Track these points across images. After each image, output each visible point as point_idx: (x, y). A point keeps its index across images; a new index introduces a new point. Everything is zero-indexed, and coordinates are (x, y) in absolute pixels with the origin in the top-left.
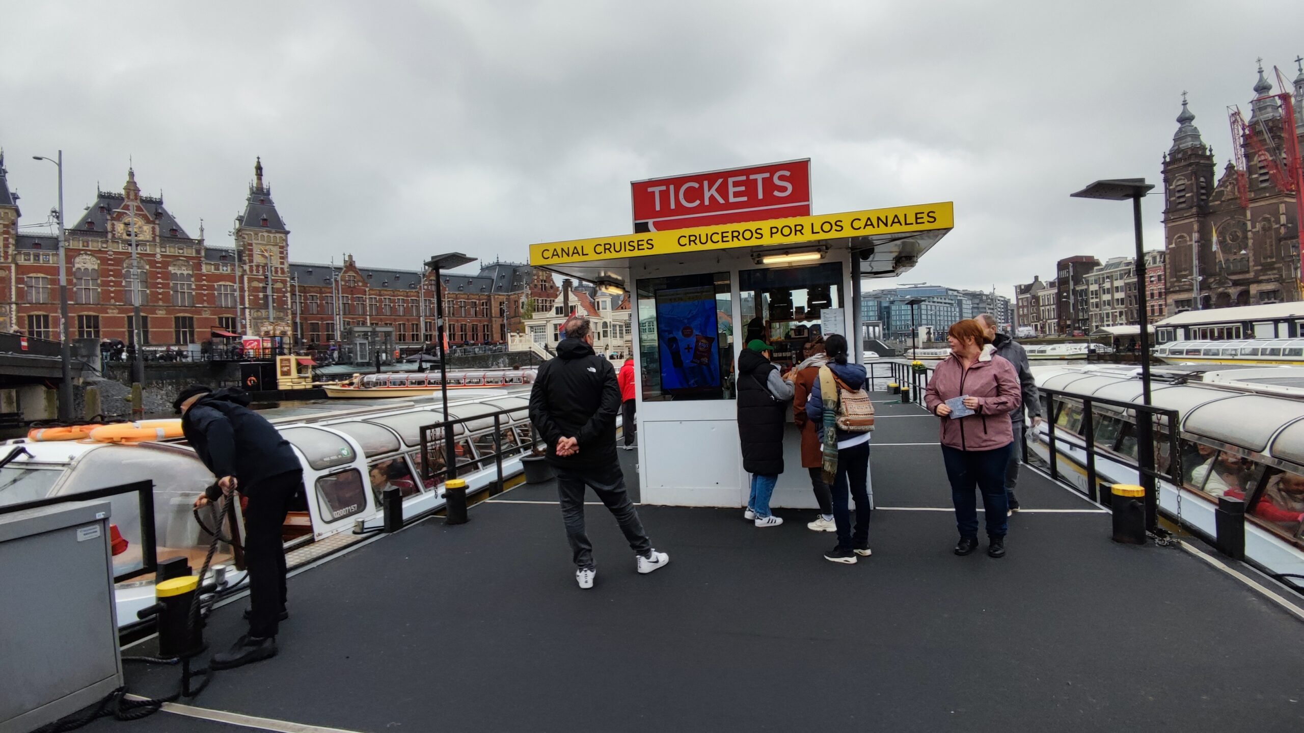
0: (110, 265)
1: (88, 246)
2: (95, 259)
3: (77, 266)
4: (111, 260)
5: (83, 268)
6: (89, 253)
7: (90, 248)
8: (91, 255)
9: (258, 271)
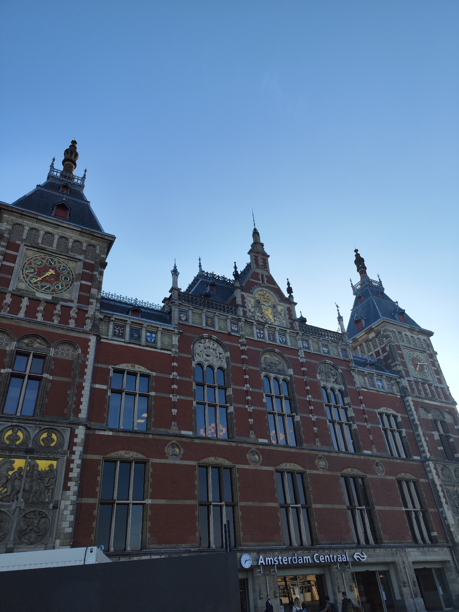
0: (243, 361)
1: (213, 326)
2: (221, 350)
3: (197, 359)
4: (243, 352)
5: (206, 364)
6: (215, 337)
7: (217, 329)
8: (217, 341)
9: (419, 391)
